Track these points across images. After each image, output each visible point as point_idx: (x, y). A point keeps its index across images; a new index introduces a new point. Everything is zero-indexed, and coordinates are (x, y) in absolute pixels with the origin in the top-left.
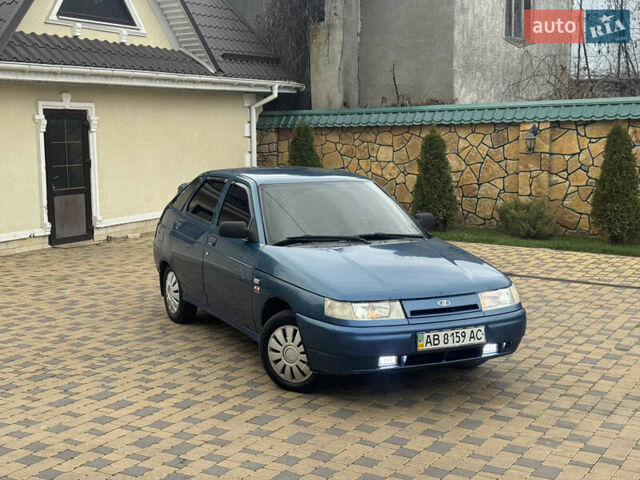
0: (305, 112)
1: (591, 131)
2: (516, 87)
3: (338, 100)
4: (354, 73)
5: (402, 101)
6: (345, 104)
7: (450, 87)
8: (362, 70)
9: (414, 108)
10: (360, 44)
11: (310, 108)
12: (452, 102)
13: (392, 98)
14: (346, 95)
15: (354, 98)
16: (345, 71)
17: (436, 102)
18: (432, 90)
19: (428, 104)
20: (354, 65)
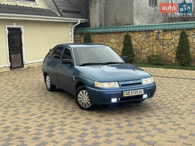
0: (88, 28)
1: (175, 32)
2: (152, 20)
3: (98, 24)
4: (103, 16)
5: (118, 24)
6: (100, 26)
7: (132, 20)
8: (105, 15)
9: (122, 26)
10: (105, 7)
11: (90, 27)
12: (133, 24)
13: (115, 23)
14: (101, 23)
15: (103, 24)
16: (100, 16)
17: (128, 24)
18: (127, 20)
19: (126, 25)
20: (103, 13)
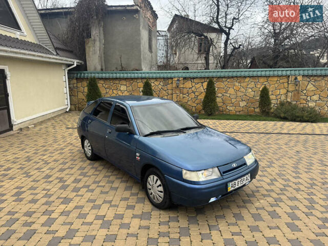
0: (84, 72)
3: (99, 68)
4: (103, 58)
6: (102, 70)
7: (140, 65)
8: (106, 57)
9: (127, 72)
10: (104, 48)
11: (87, 70)
12: (142, 70)
13: (120, 68)
14: (102, 66)
15: (104, 68)
16: (100, 57)
17: (138, 70)
18: (133, 64)
19: (132, 71)
20: (103, 55)
